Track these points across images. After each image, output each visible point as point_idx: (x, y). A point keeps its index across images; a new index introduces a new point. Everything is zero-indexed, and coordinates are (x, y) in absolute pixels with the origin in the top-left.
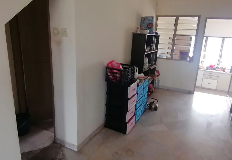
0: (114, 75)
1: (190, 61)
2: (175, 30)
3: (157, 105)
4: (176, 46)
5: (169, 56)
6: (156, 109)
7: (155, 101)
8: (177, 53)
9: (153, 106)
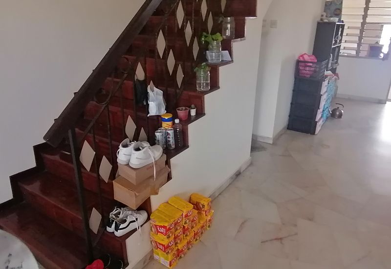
0: (308, 68)
1: (383, 59)
2: (365, 17)
3: (343, 111)
4: (364, 38)
5: (354, 53)
6: (340, 116)
7: (340, 107)
8: (365, 48)
9: (338, 113)
